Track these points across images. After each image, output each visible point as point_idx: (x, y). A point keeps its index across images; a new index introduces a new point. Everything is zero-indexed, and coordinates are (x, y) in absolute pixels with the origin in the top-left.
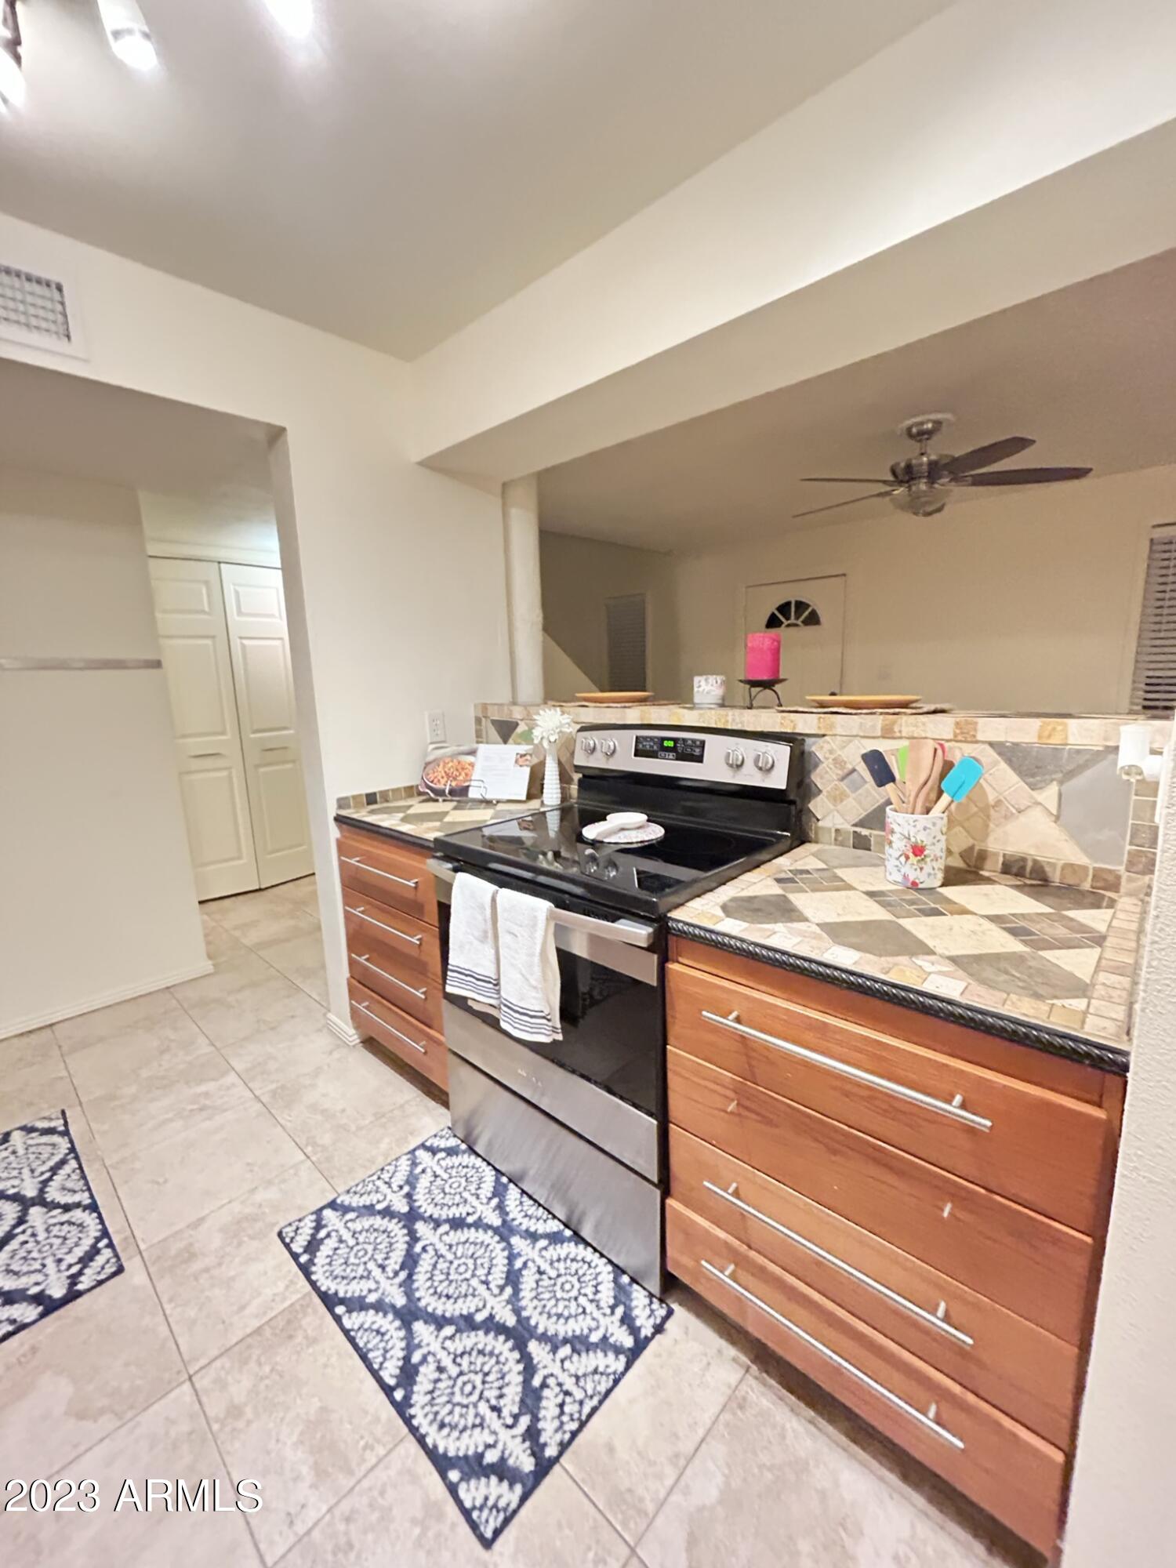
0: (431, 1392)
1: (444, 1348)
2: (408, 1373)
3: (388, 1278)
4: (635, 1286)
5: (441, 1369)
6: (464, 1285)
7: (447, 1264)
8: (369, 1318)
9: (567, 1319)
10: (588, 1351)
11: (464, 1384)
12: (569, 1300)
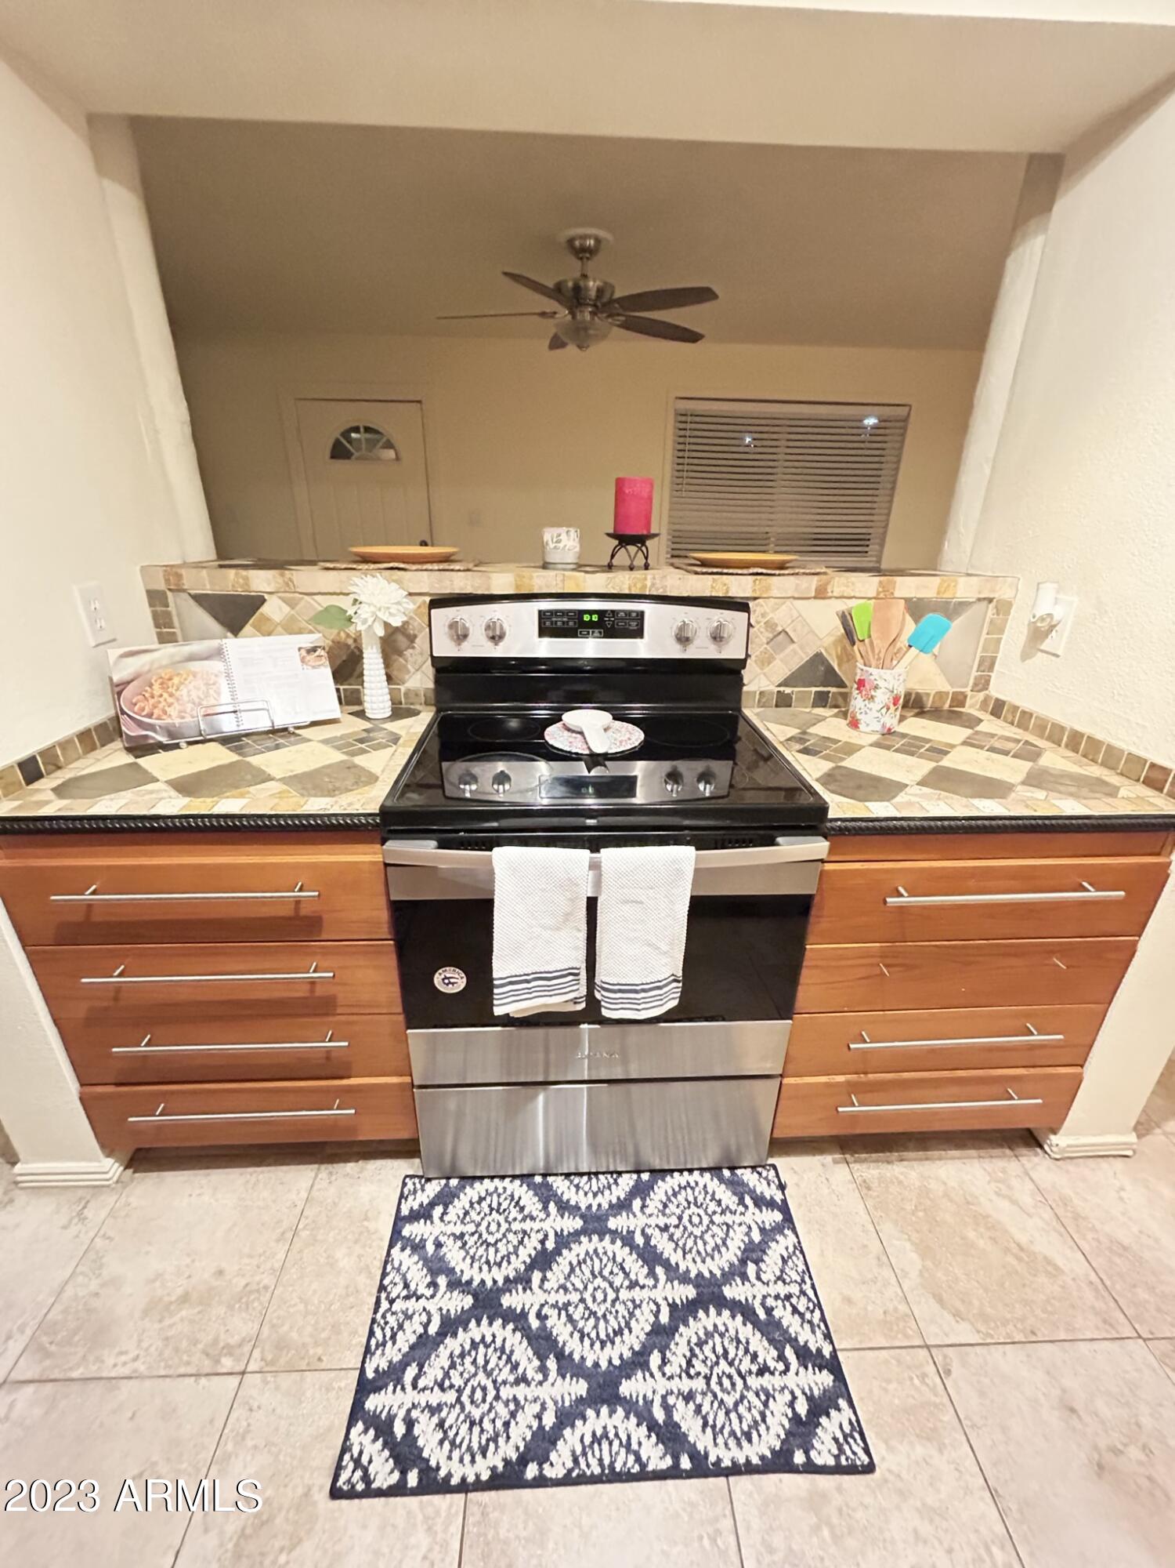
0: (705, 1424)
1: (671, 1378)
2: (670, 1436)
3: (541, 1383)
4: (739, 1172)
5: (689, 1397)
6: (619, 1307)
7: (581, 1306)
8: (572, 1439)
9: (724, 1243)
10: (764, 1252)
11: (720, 1383)
12: (708, 1228)
